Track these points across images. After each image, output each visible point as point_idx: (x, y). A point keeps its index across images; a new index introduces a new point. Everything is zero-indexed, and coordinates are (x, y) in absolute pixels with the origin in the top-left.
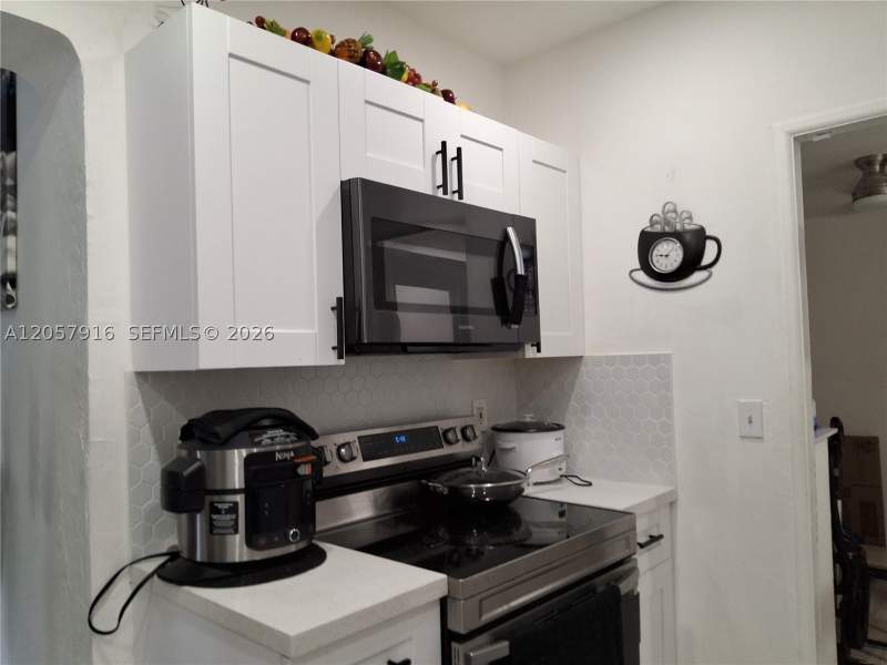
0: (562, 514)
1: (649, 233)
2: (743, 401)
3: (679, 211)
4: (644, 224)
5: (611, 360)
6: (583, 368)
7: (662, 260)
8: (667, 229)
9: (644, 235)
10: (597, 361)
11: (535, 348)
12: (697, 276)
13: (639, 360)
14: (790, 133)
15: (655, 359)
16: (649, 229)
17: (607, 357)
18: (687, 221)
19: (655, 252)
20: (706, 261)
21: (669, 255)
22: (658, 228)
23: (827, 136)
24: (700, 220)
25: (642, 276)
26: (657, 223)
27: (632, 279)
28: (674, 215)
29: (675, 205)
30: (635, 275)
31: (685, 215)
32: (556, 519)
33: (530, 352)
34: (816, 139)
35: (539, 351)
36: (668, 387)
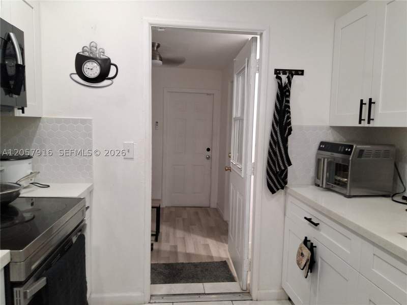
0: (32, 204)
1: (82, 55)
2: (126, 142)
3: (98, 48)
4: (80, 50)
5: (59, 121)
6: (41, 124)
7: (89, 71)
8: (91, 55)
9: (78, 56)
10: (50, 120)
11: (21, 111)
12: (106, 82)
13: (75, 121)
14: (150, 24)
15: (83, 121)
16: (81, 53)
17: (56, 118)
18: (102, 53)
19: (85, 66)
20: (111, 75)
21: (92, 70)
22: (87, 54)
23: (163, 30)
24: (109, 54)
25: (77, 77)
26: (86, 51)
27: (71, 78)
28: (95, 49)
29: (96, 44)
30: (73, 76)
31: (101, 50)
32: (30, 207)
33: (18, 113)
34: (159, 30)
35: (23, 112)
36: (90, 135)
